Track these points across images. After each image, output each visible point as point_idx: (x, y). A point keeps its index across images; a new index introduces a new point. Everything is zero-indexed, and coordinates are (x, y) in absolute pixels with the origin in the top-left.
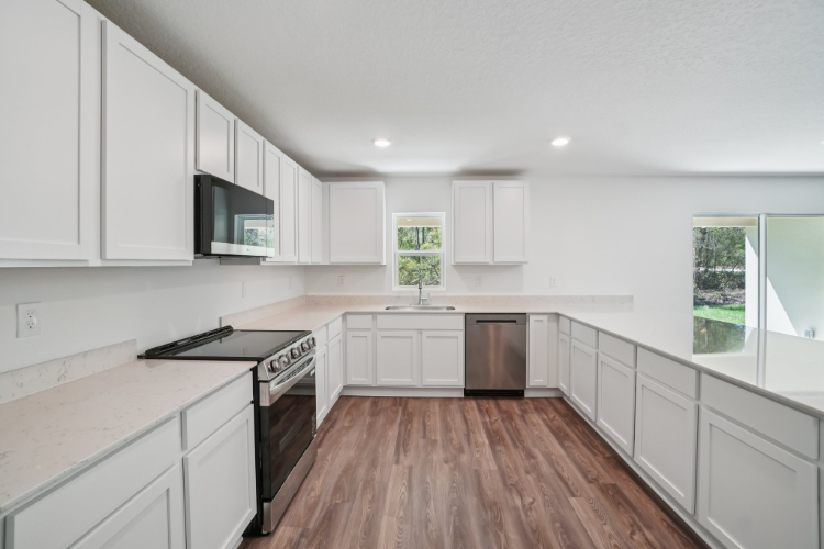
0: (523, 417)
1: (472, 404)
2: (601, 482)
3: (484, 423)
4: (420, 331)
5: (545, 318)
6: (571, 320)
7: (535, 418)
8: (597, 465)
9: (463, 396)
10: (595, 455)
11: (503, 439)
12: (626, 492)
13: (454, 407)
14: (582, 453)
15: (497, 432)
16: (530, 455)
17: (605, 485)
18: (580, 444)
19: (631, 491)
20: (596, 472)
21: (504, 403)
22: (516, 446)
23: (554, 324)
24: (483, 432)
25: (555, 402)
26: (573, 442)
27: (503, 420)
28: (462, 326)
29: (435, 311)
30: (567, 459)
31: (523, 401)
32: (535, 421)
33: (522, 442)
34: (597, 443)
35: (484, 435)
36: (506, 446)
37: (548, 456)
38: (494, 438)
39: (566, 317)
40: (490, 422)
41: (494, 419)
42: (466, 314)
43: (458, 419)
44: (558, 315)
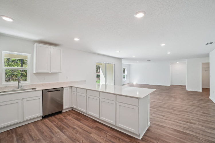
0: (65, 118)
1: (46, 120)
2: (94, 127)
3: (54, 125)
4: (23, 99)
5: (68, 88)
6: (77, 88)
7: (69, 117)
8: (91, 123)
9: (42, 119)
10: (89, 121)
11: (64, 127)
12: (100, 127)
13: (40, 124)
14: (86, 122)
15: (60, 126)
16: (74, 129)
17: (95, 127)
18: (84, 120)
19: (101, 126)
20: (92, 126)
21: (58, 116)
22: (69, 128)
23: (71, 90)
24: (56, 128)
25: (72, 111)
26: (82, 120)
27: (60, 122)
28: (41, 95)
29: (26, 91)
30: (84, 125)
31: (63, 113)
32: (70, 118)
33: (69, 126)
34: (88, 118)
35: (57, 129)
36: (66, 129)
37: (78, 126)
38: (61, 128)
39: (75, 87)
40: (56, 123)
41: (57, 122)
42: (43, 90)
43: (44, 127)
44: (72, 87)
